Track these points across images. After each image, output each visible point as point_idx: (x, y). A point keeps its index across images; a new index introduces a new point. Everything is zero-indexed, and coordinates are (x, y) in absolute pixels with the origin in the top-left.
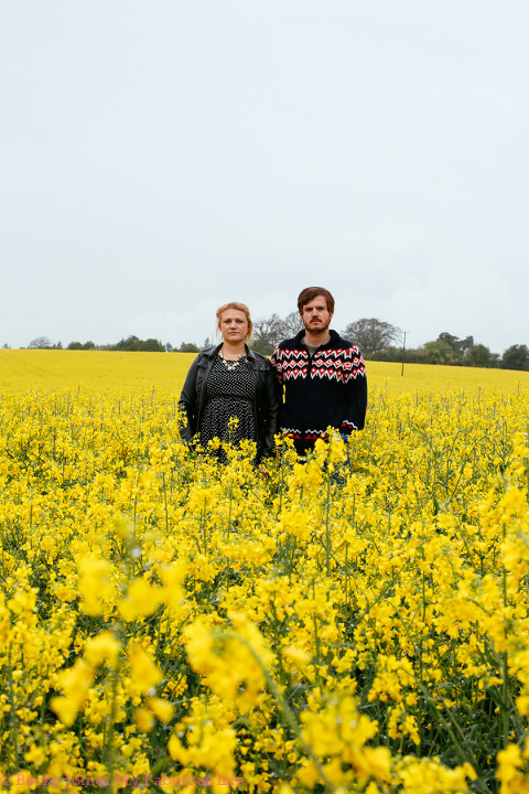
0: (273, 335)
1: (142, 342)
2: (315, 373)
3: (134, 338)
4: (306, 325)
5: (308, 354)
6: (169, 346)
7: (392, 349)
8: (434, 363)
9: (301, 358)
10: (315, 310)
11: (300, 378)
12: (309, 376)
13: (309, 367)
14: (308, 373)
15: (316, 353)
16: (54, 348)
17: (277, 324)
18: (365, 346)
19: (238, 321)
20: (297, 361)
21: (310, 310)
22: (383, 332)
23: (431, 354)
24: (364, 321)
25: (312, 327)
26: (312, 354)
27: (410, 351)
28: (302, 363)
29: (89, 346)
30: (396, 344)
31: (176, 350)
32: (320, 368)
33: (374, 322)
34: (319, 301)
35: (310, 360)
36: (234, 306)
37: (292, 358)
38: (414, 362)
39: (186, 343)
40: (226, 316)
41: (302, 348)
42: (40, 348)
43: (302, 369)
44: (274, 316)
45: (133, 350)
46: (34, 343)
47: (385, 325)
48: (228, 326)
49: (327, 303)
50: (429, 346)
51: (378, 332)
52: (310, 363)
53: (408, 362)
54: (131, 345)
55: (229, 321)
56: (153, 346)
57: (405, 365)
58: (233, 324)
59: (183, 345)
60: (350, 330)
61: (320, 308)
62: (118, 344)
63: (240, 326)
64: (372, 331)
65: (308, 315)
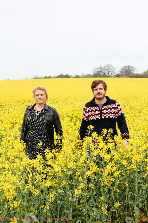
0: (101, 71)
1: (64, 75)
2: (104, 116)
3: (62, 74)
4: (95, 96)
5: (99, 108)
6: (72, 76)
7: (134, 74)
8: (146, 77)
9: (96, 110)
10: (98, 90)
11: (97, 119)
12: (101, 117)
13: (101, 114)
14: (101, 116)
15: (102, 107)
16: (40, 78)
17: (102, 68)
18: (127, 73)
19: (42, 95)
20: (95, 111)
21: (96, 90)
22: (132, 69)
23: (145, 75)
24: (126, 66)
25: (98, 97)
26: (101, 108)
27: (139, 74)
28: (97, 112)
29: (49, 77)
30: (135, 72)
31: (74, 77)
32: (106, 114)
33: (129, 66)
34: (100, 86)
35: (100, 110)
36: (40, 89)
37: (92, 110)
38: (141, 77)
39: (77, 75)
40: (36, 93)
41: (96, 105)
42: (36, 78)
43: (98, 115)
44: (101, 66)
45: (62, 78)
46: (34, 77)
47: (132, 67)
48: (37, 97)
49: (104, 86)
50: (145, 72)
51: (130, 69)
52: (101, 112)
53: (139, 77)
54: (61, 76)
55: (38, 95)
56: (67, 76)
57: (138, 78)
58: (40, 96)
59: (76, 75)
60: (122, 69)
61: (101, 89)
62: (58, 76)
63: (43, 97)
64: (128, 69)
65: (96, 92)
